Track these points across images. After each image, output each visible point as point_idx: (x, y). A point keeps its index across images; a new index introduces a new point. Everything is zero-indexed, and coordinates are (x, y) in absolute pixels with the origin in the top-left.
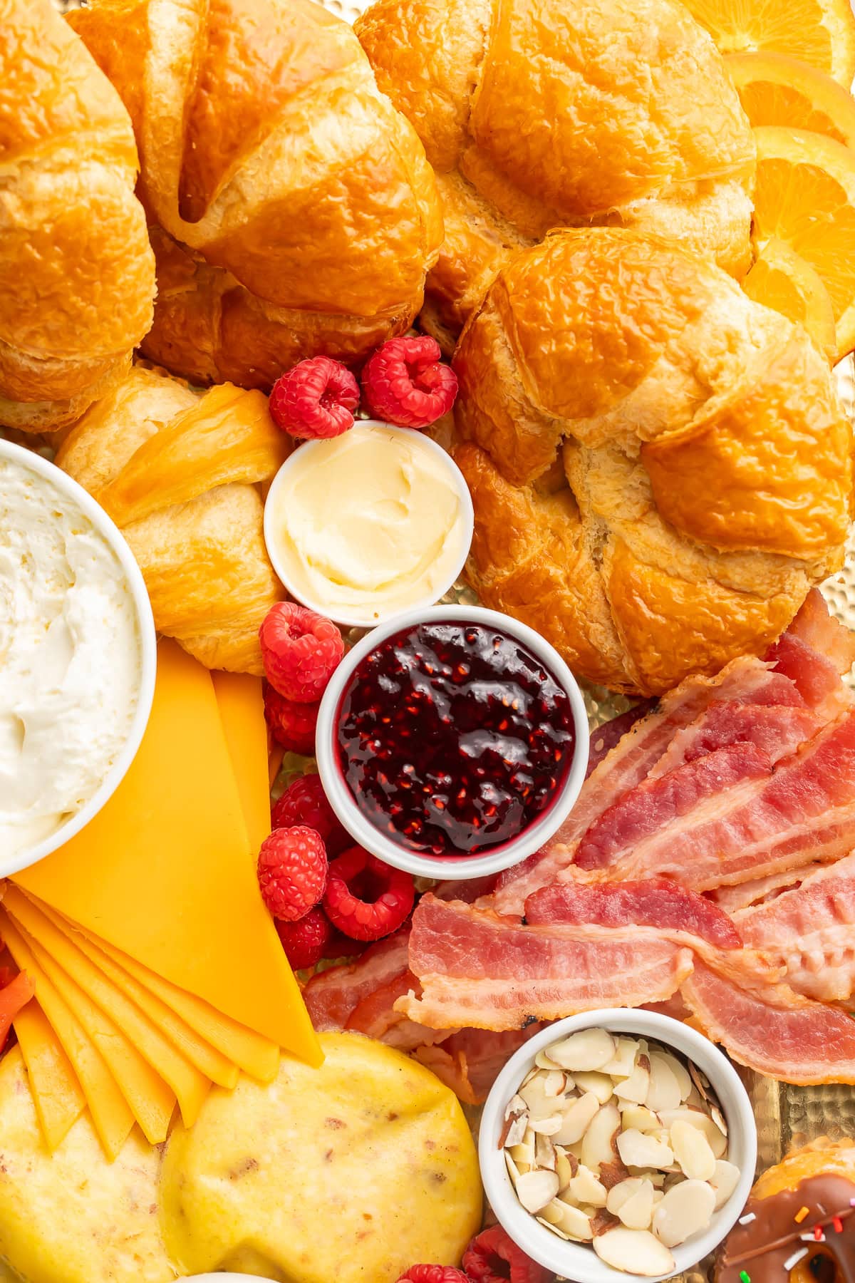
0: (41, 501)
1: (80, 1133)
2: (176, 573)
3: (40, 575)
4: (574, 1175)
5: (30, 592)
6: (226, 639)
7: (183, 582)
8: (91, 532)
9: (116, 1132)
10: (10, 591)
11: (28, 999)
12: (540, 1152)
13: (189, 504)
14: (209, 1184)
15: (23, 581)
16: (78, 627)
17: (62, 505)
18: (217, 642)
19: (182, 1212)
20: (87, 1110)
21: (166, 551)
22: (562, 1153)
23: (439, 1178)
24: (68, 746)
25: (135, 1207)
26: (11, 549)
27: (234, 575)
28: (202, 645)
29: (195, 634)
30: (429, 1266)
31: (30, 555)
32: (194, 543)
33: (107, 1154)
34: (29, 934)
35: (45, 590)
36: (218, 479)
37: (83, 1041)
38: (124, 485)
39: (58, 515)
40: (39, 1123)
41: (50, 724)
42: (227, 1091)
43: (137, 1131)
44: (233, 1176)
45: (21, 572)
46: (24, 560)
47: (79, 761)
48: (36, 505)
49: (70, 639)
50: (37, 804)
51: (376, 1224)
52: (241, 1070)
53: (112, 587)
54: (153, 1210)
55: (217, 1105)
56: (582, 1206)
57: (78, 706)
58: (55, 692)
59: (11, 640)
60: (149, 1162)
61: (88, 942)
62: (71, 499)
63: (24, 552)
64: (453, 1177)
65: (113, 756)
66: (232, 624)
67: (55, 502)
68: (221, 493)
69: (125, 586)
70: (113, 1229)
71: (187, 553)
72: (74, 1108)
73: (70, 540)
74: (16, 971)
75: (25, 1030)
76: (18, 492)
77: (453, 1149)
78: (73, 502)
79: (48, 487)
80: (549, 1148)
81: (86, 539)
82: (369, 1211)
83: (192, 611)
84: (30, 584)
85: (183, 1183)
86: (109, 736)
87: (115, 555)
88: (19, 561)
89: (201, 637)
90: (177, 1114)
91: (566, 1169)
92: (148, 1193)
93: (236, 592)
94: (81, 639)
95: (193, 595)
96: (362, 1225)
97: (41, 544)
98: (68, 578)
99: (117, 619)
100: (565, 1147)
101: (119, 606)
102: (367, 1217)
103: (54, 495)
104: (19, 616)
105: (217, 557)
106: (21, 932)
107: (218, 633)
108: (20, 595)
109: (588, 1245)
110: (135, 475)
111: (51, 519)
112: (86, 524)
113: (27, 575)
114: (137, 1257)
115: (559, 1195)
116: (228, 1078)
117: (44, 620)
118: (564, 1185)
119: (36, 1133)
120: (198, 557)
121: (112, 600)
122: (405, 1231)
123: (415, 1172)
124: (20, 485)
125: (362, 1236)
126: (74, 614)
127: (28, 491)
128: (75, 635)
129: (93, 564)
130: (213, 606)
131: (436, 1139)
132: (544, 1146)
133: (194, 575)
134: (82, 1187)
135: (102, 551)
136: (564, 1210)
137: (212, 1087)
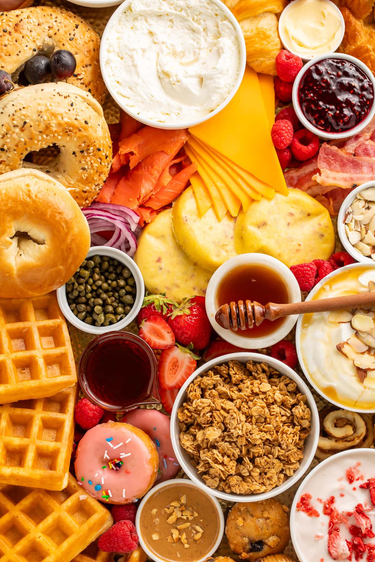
0: (212, 10)
1: (210, 212)
2: (251, 38)
3: (209, 34)
4: (366, 234)
5: (206, 40)
6: (264, 61)
7: (253, 41)
8: (227, 20)
9: (222, 212)
10: (199, 39)
11: (195, 171)
12: (356, 226)
13: (256, 17)
14: (251, 229)
15: (204, 36)
16: (222, 49)
17: (218, 11)
18: (262, 62)
19: (242, 238)
20: (213, 206)
21: (248, 31)
22: (363, 226)
23: (322, 236)
24: (217, 86)
25: (227, 236)
26: (201, 26)
27: (269, 40)
28: (256, 63)
29: (255, 59)
30: (319, 260)
31: (206, 28)
32: (257, 29)
33: (218, 219)
34: (196, 152)
35: (210, 39)
36: (266, 9)
37: (212, 184)
38: (237, 8)
39: (217, 15)
40: (198, 208)
41: (211, 78)
42: (258, 201)
43: (228, 214)
44: (259, 227)
45: (203, 34)
46: (204, 30)
47: (220, 91)
48: (210, 11)
49: (219, 53)
50: (205, 104)
51: (302, 247)
52: (262, 196)
53: (233, 38)
54: (232, 237)
55: (254, 205)
56: (368, 244)
57: (221, 73)
58: (214, 68)
59: (199, 54)
60: (231, 223)
61: (215, 154)
62: (221, 9)
63: (205, 27)
64: (326, 235)
65: (230, 91)
66: (267, 56)
67: (216, 10)
68: (266, 15)
69: (237, 39)
70: (219, 242)
71: (255, 32)
72: (209, 204)
73: (220, 23)
74: (191, 163)
75: (193, 181)
76: (205, 7)
77: (326, 227)
78: (222, 10)
79: (215, 5)
80: (359, 225)
81: (226, 22)
82: (301, 243)
83: (255, 51)
84: (206, 37)
85: (243, 229)
86: (229, 84)
87: (235, 28)
88: (203, 30)
89: (257, 60)
90: (241, 208)
91: (364, 231)
92: (231, 233)
93: (269, 45)
94: (223, 52)
95: (256, 45)
96: (297, 247)
97: (210, 24)
98: (218, 35)
99: (234, 48)
100: (364, 225)
101: (234, 44)
102: (299, 245)
103: (217, 8)
104: (202, 46)
105: (264, 34)
106: (193, 150)
107: (262, 59)
108: (202, 39)
109: (370, 257)
110: (241, 5)
111: (215, 16)
112: (226, 18)
113: (205, 34)
114: (227, 251)
115: (361, 241)
116: (258, 198)
117: (210, 48)
118: (363, 237)
119: (197, 211)
120: (258, 33)
121: (232, 42)
122: (311, 251)
123: (315, 233)
124: (206, 4)
125: (298, 251)
126: (221, 45)
127: (208, 6)
128: (221, 51)
129: (227, 30)
130: (262, 49)
131: (322, 223)
132: (357, 224)
133: (257, 39)
134: (211, 228)
135: (231, 26)
136: (362, 245)
137: (253, 201)
